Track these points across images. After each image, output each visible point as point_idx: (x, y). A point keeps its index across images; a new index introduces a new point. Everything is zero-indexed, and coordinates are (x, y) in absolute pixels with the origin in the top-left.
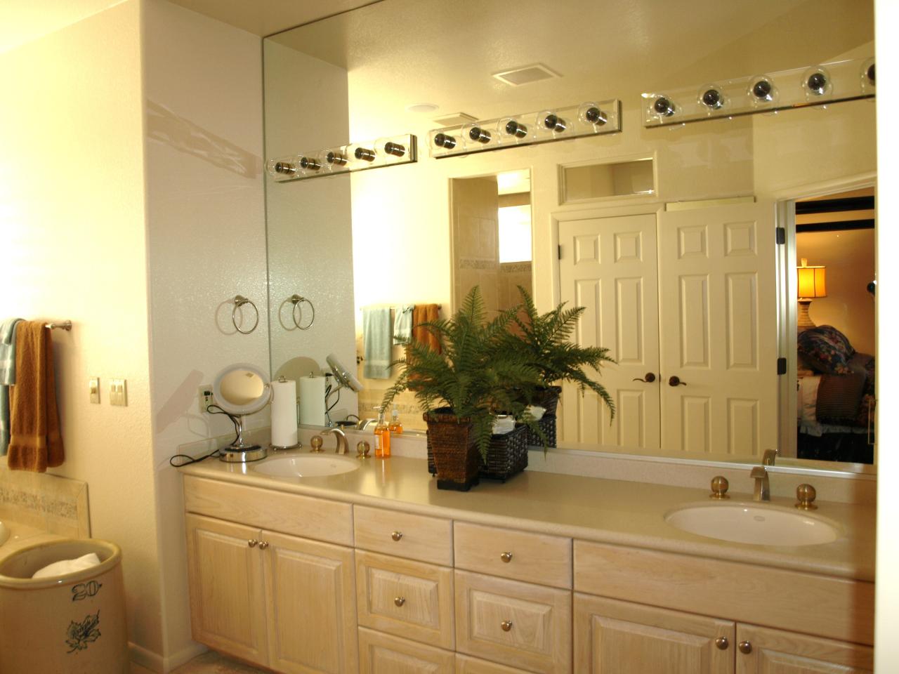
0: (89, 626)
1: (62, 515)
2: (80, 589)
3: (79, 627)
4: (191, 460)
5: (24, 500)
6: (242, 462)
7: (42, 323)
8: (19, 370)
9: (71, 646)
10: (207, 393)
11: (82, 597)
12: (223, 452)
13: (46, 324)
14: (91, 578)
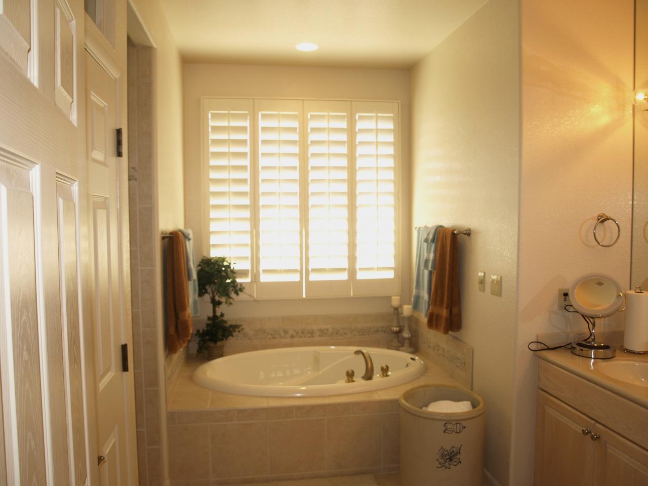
0: (453, 454)
1: (457, 366)
2: (449, 426)
3: (446, 453)
4: (547, 348)
5: (438, 350)
6: (591, 358)
7: (452, 229)
8: (437, 261)
9: (440, 464)
10: (566, 295)
11: (449, 432)
12: (575, 346)
13: (455, 230)
14: (458, 420)
